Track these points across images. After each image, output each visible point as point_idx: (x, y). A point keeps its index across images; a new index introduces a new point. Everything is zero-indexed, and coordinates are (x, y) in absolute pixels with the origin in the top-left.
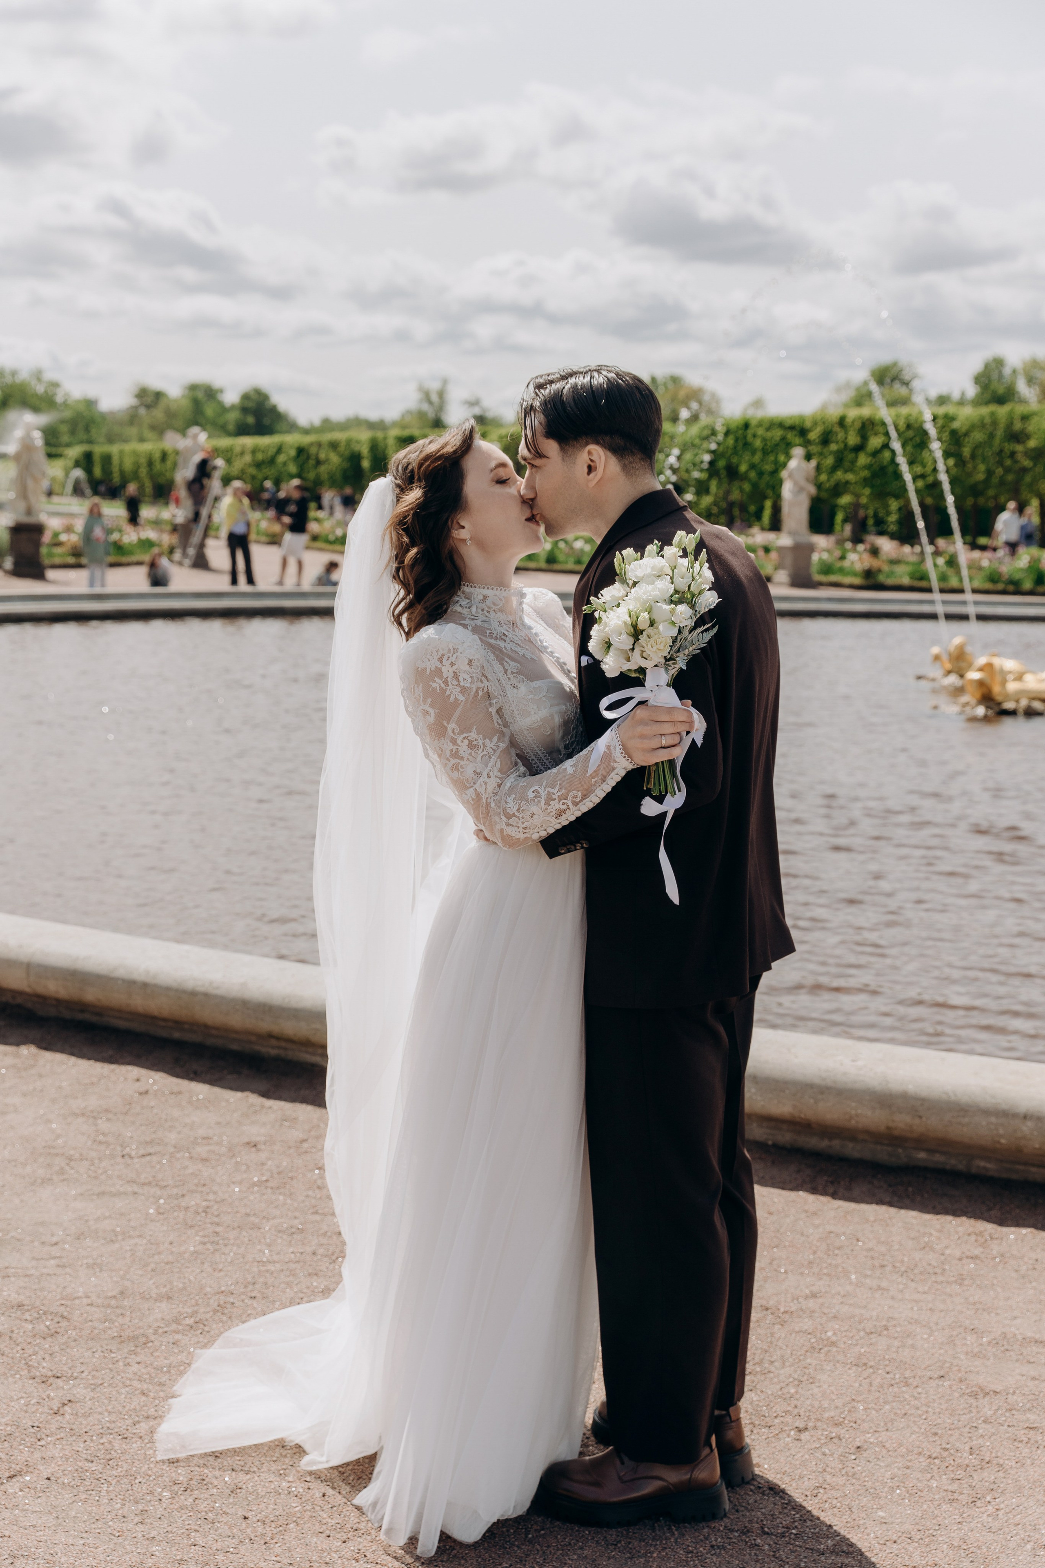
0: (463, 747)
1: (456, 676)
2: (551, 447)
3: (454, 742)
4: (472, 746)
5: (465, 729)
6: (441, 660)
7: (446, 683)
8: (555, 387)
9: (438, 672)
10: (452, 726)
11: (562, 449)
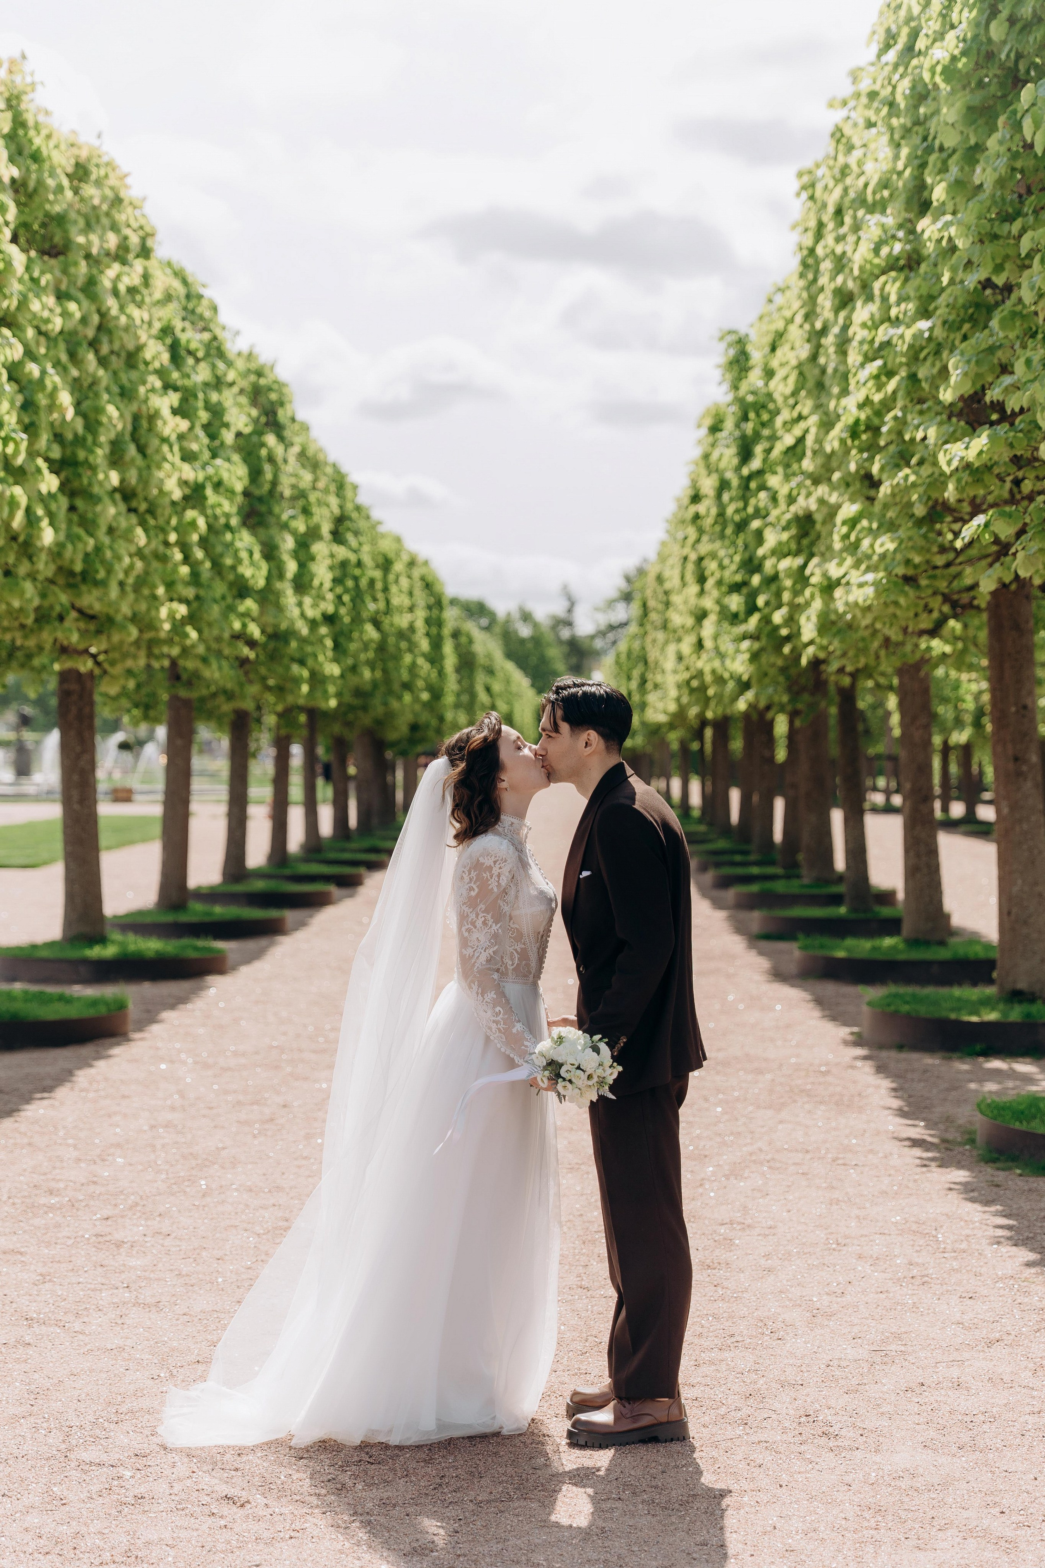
0: (479, 923)
1: (499, 876)
2: (565, 727)
3: (477, 916)
4: (485, 923)
5: (486, 911)
6: (495, 862)
7: (491, 877)
8: (573, 690)
9: (490, 868)
10: (482, 906)
11: (572, 729)
